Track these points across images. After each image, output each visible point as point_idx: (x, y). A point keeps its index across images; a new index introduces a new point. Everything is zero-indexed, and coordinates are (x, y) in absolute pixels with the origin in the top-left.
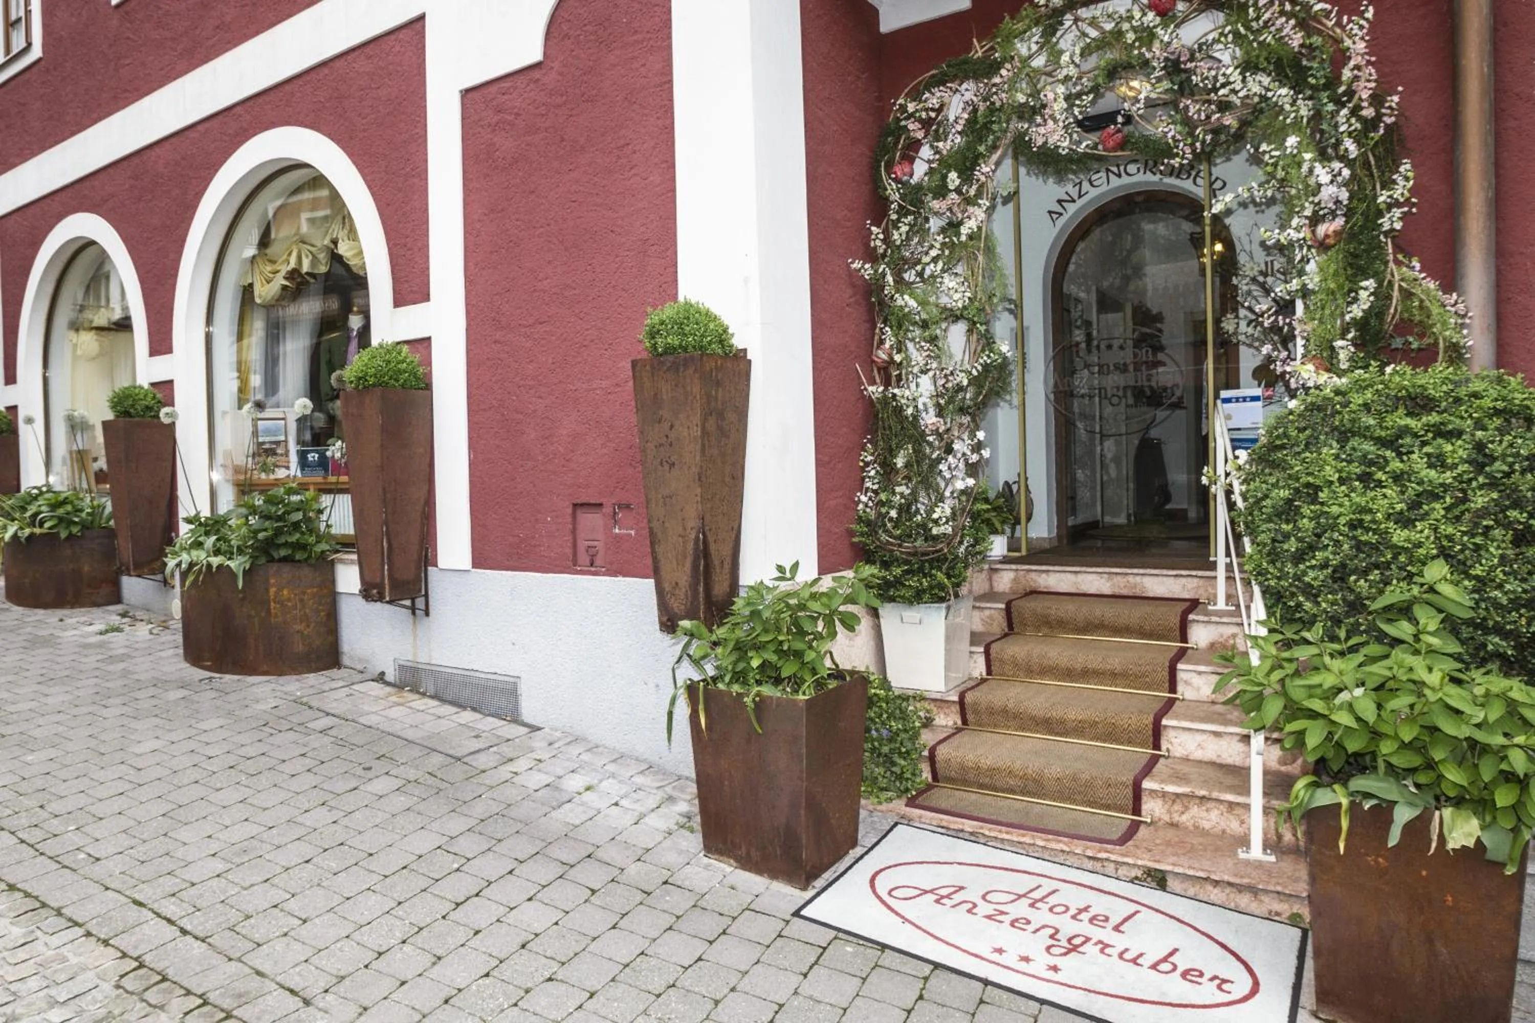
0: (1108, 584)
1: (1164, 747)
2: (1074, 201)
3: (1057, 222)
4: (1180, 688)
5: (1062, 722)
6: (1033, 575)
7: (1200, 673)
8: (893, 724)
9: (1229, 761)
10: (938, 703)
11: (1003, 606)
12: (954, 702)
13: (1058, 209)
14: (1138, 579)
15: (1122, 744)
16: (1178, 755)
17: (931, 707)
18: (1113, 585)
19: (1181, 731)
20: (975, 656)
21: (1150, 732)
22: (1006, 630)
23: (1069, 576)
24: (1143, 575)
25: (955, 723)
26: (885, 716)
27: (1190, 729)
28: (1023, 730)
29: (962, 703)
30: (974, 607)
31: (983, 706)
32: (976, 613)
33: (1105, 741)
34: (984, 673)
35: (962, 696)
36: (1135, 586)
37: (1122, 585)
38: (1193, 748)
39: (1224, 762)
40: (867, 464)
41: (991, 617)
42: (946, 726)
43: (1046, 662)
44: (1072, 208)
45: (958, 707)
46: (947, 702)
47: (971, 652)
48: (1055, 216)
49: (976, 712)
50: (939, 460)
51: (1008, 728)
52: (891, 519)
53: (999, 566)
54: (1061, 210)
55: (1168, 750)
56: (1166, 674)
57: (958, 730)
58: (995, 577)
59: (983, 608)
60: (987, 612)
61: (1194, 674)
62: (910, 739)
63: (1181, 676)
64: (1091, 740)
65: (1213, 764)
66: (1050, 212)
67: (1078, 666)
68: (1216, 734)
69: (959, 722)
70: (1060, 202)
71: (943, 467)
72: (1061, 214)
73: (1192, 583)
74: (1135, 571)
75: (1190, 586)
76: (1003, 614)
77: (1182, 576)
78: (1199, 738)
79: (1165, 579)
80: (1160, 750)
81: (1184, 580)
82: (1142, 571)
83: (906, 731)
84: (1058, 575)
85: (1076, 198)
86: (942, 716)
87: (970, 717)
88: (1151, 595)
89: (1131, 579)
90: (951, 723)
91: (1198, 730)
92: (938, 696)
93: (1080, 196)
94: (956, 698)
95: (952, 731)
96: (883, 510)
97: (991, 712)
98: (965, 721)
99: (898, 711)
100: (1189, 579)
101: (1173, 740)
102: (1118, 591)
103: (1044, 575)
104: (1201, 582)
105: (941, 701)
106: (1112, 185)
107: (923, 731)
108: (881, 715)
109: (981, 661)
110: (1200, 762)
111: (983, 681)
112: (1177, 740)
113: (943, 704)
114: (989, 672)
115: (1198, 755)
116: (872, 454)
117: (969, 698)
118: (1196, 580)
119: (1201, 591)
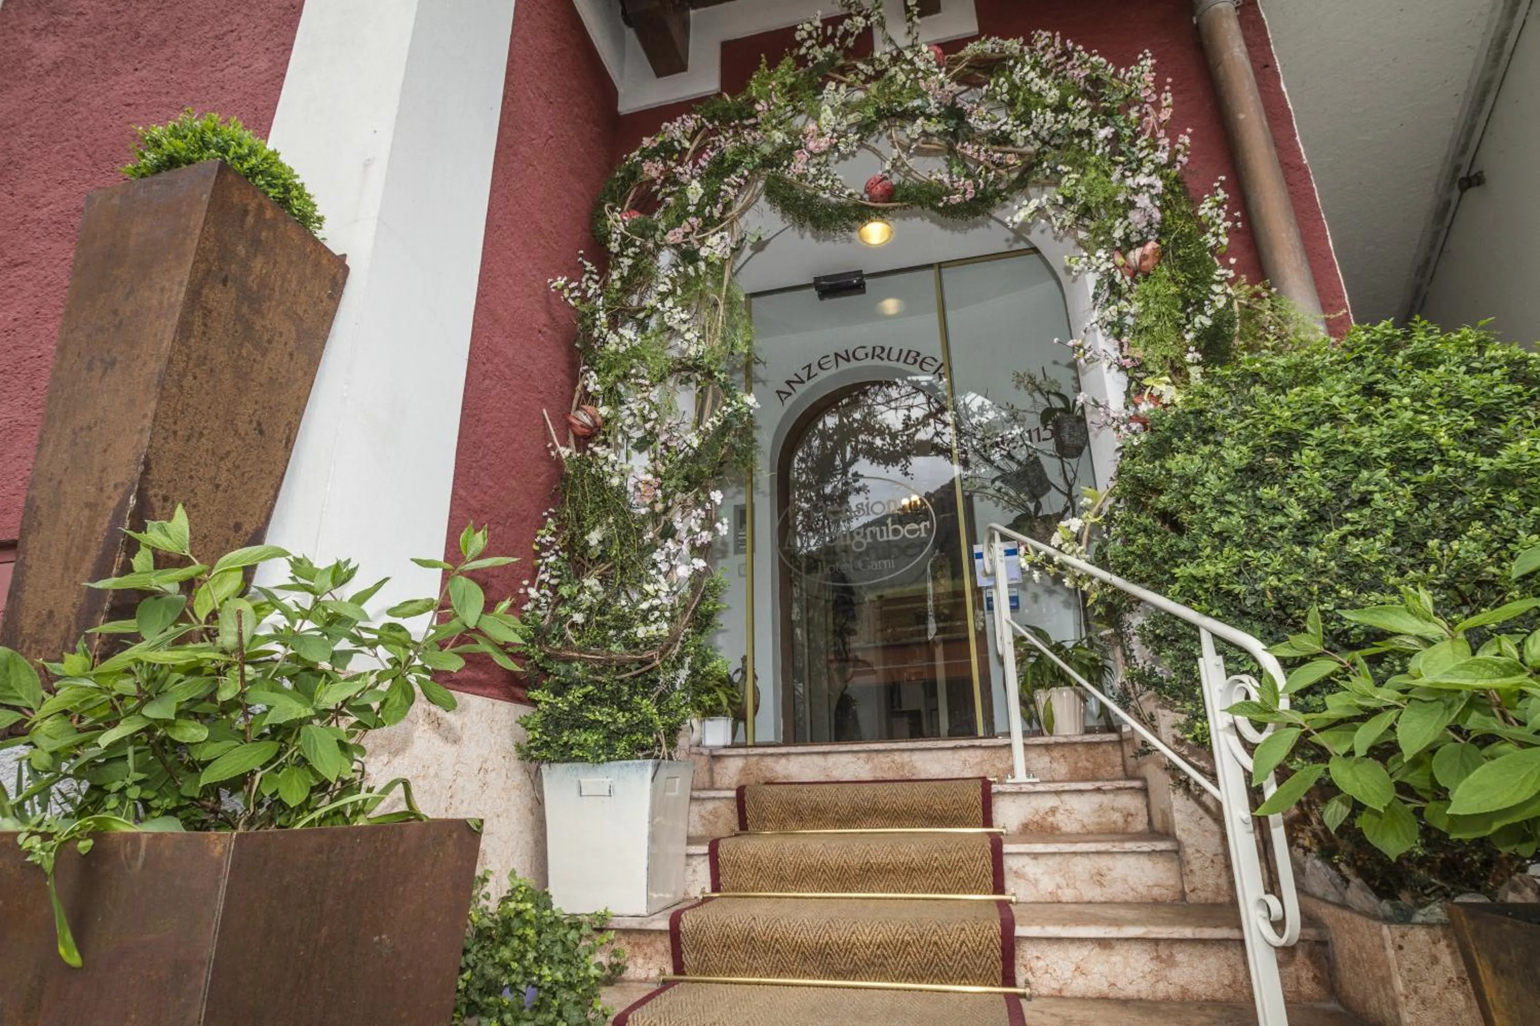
0: (868, 767)
1: (1020, 980)
2: (802, 382)
3: (786, 402)
4: (1010, 883)
5: (848, 949)
6: (769, 761)
7: (1035, 856)
8: (546, 971)
9: (1131, 991)
10: (634, 938)
11: (733, 794)
12: (661, 932)
13: (787, 389)
14: (906, 756)
15: (951, 981)
16: (1044, 991)
17: (622, 945)
18: (875, 767)
19: (1044, 946)
20: (694, 862)
21: (998, 953)
22: (737, 829)
23: (816, 759)
24: (912, 750)
25: (662, 972)
26: (531, 955)
27: (1059, 940)
28: (780, 973)
29: (674, 932)
30: (692, 799)
31: (713, 933)
32: (695, 808)
33: (921, 979)
34: (708, 889)
35: (675, 920)
36: (903, 766)
37: (886, 766)
38: (1068, 974)
39: (1121, 995)
40: (544, 548)
41: (715, 813)
42: (646, 980)
43: (806, 860)
44: (800, 389)
45: (667, 942)
46: (651, 932)
47: (689, 856)
48: (783, 396)
49: (700, 947)
50: (653, 547)
51: (754, 971)
52: (573, 625)
53: (723, 752)
54: (789, 390)
55: (1028, 984)
56: (988, 861)
57: (667, 984)
58: (718, 767)
59: (704, 799)
60: (710, 806)
61: (1026, 860)
62: (577, 1003)
63: (1009, 863)
64: (897, 979)
65: (1104, 999)
66: (778, 392)
67: (856, 862)
68: (1104, 943)
69: (669, 970)
70: (789, 383)
71: (658, 556)
72: (790, 394)
73: (974, 756)
74: (902, 745)
75: (972, 761)
76: (733, 806)
77: (962, 748)
78: (1077, 953)
79: (940, 753)
80: (1014, 985)
81: (964, 754)
82: (910, 745)
83: (571, 986)
84: (801, 758)
85: (805, 379)
86: (640, 961)
87: (689, 959)
88: (923, 776)
89: (897, 757)
90: (654, 973)
91: (1072, 940)
92: (634, 924)
93: (809, 378)
94: (664, 925)
95: (654, 987)
96: (562, 611)
97: (726, 944)
98: (679, 968)
99: (558, 948)
100: (971, 752)
101: (1036, 964)
102: (879, 775)
103: (783, 761)
104: (986, 754)
105: (641, 932)
106: (841, 368)
107: (604, 990)
108: (523, 956)
109: (703, 869)
110: (1084, 999)
111: (706, 900)
112: (1041, 963)
113: (643, 940)
114: (716, 887)
115: (1078, 986)
116: (554, 534)
117: (687, 922)
118: (979, 752)
119: (987, 767)
